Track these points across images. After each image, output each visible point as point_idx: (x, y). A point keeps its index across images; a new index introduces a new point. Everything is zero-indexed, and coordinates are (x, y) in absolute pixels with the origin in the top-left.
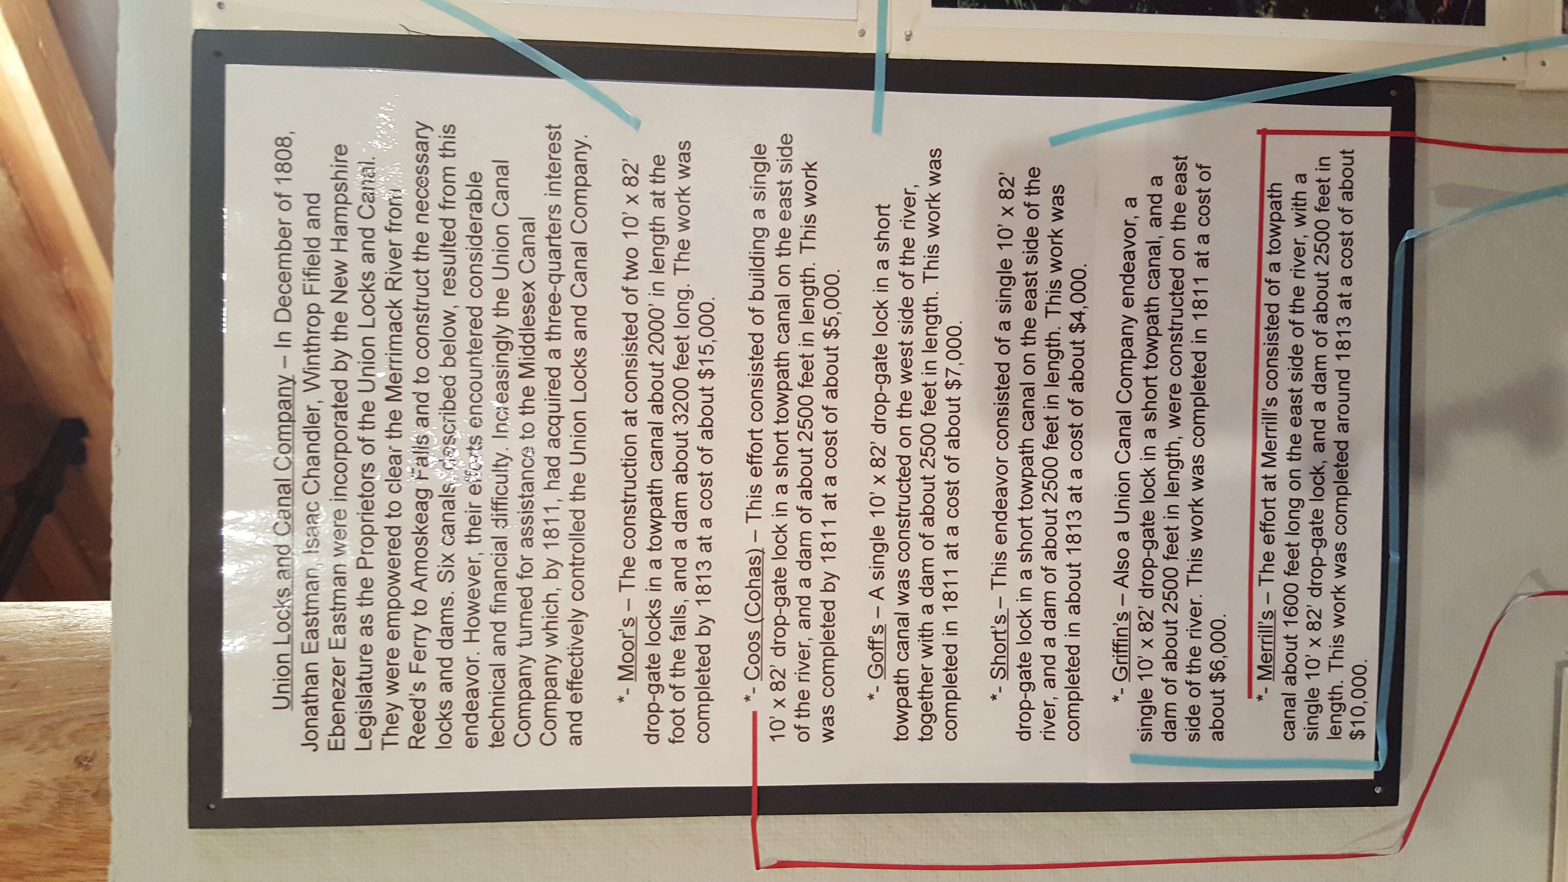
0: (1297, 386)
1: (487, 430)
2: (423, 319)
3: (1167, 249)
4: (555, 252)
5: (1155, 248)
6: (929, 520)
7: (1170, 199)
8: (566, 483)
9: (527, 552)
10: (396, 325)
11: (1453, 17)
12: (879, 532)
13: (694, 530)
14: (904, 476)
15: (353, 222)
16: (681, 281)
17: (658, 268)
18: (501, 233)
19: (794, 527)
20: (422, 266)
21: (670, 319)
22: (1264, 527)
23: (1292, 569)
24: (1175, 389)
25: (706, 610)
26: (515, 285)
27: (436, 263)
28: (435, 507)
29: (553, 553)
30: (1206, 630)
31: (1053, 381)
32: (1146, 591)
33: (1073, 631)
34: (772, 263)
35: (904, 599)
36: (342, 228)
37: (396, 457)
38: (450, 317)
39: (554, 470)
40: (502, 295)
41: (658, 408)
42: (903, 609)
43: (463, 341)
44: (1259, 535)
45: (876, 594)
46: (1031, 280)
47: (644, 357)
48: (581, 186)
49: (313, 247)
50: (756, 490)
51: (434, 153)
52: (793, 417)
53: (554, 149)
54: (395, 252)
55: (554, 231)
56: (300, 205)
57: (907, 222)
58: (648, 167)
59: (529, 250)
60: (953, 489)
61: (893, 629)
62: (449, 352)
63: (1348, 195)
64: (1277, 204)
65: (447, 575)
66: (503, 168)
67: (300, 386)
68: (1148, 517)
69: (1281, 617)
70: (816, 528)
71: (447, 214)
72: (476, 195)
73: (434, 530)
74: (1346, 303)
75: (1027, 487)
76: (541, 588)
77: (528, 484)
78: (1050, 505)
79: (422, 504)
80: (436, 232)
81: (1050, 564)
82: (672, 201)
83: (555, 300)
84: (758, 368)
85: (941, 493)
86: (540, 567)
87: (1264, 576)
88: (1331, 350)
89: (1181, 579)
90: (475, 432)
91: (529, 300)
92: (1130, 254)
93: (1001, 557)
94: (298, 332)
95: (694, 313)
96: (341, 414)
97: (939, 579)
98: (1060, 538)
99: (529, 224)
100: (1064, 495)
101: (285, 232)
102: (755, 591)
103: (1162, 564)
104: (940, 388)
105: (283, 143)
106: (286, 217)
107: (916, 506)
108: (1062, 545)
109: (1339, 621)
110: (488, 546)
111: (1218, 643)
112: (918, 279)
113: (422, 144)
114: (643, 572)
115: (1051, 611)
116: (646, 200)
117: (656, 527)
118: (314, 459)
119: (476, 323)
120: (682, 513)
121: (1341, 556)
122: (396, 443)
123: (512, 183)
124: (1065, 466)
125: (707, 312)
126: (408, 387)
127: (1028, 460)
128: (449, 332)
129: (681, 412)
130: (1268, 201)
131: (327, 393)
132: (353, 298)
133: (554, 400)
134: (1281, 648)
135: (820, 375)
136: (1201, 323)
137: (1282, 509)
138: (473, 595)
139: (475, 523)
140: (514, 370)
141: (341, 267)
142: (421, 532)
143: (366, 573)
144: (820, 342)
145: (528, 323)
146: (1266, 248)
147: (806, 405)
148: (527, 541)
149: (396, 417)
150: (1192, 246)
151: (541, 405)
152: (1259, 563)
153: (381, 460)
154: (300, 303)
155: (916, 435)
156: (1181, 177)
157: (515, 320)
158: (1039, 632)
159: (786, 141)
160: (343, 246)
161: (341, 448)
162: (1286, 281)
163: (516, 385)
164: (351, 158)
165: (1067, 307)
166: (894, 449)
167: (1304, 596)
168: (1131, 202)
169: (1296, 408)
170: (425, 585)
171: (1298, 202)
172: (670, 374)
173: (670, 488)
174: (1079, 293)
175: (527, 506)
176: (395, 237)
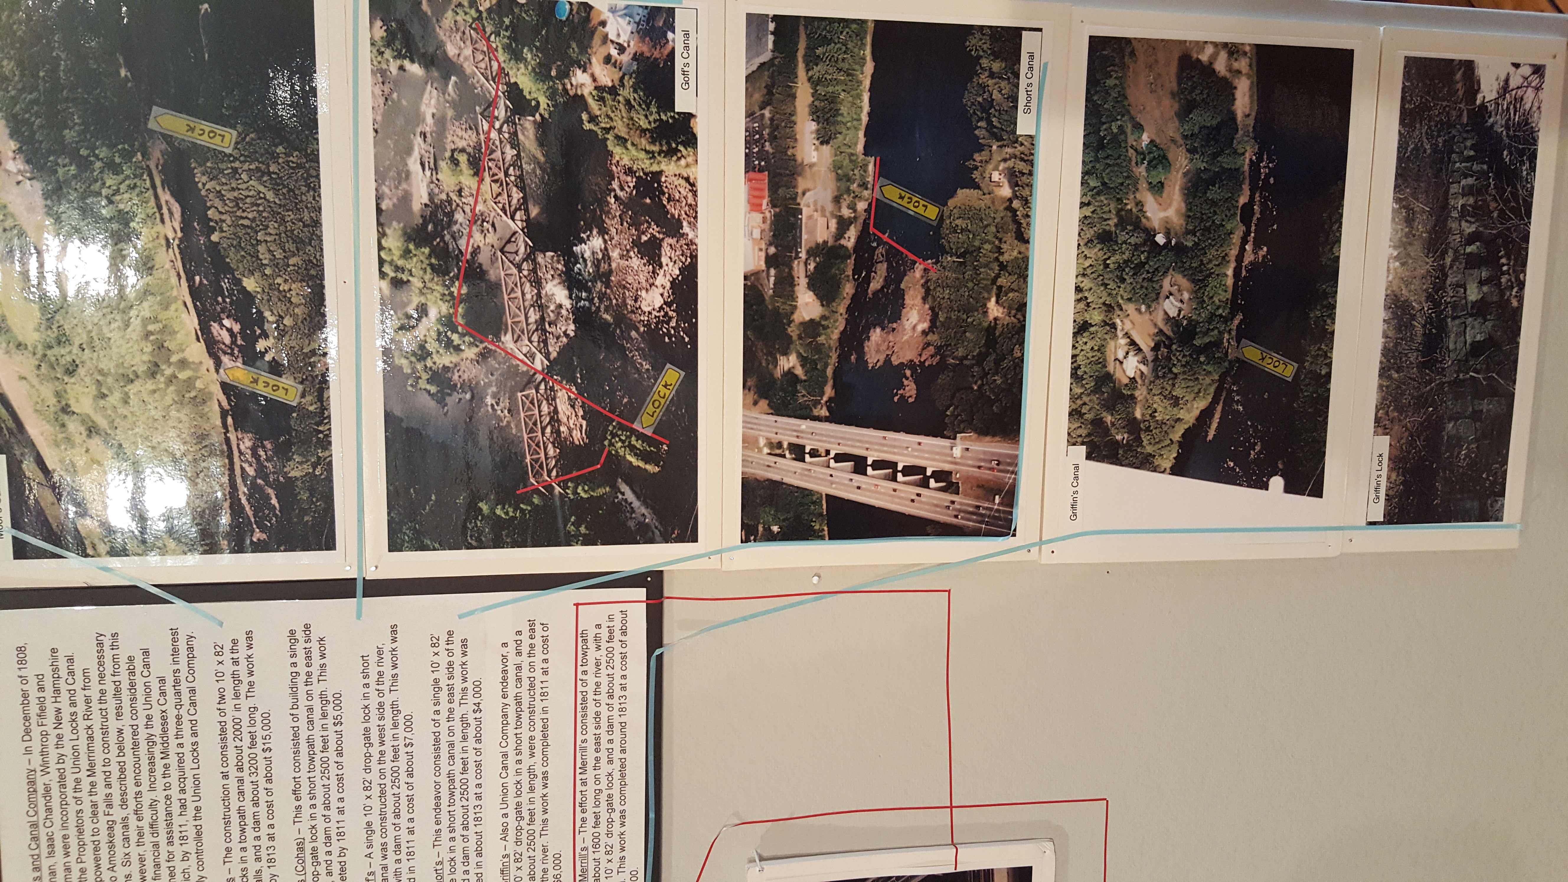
0: (598, 732)
1: (145, 788)
2: (105, 733)
3: (525, 667)
4: (178, 693)
5: (519, 667)
6: (397, 816)
7: (526, 642)
8: (190, 812)
9: (171, 849)
10: (91, 738)
11: (681, 539)
12: (369, 824)
13: (264, 831)
14: (383, 794)
15: (64, 687)
16: (251, 702)
17: (237, 696)
18: (147, 686)
19: (321, 824)
20: (103, 706)
21: (245, 722)
22: (581, 805)
23: (597, 825)
24: (531, 738)
25: (273, 871)
26: (156, 712)
27: (111, 704)
28: (118, 829)
29: (185, 848)
30: (550, 859)
31: (465, 739)
32: (518, 842)
33: (478, 865)
34: (302, 690)
35: (385, 857)
36: (57, 691)
37: (95, 805)
38: (120, 731)
39: (183, 806)
40: (149, 718)
41: (240, 769)
42: (384, 862)
43: (128, 743)
44: (578, 809)
45: (369, 856)
46: (451, 688)
47: (231, 743)
48: (191, 658)
49: (41, 701)
50: (298, 808)
51: (107, 647)
52: (318, 769)
53: (175, 640)
54: (88, 701)
55: (177, 682)
56: (33, 681)
57: (379, 663)
58: (228, 646)
59: (163, 693)
60: (410, 799)
61: (379, 872)
62: (121, 749)
63: (624, 633)
64: (585, 641)
65: (127, 863)
66: (146, 652)
67: (39, 773)
68: (519, 804)
69: (591, 849)
70: (333, 825)
71: (116, 678)
72: (131, 667)
73: (118, 840)
74: (624, 688)
75: (452, 794)
76: (179, 866)
77: (169, 814)
78: (465, 803)
79: (110, 828)
80: (110, 689)
81: (465, 833)
82: (243, 663)
83: (179, 718)
84: (296, 745)
85: (404, 801)
86: (178, 856)
87: (582, 829)
88: (616, 713)
89: (537, 835)
90: (138, 789)
91: (164, 719)
92: (505, 671)
93: (438, 831)
94: (36, 745)
95: (259, 719)
96: (63, 786)
97: (404, 846)
98: (470, 820)
99: (162, 680)
100: (472, 797)
101: (25, 696)
102: (301, 860)
103: (527, 828)
104: (401, 747)
105: (21, 650)
106: (25, 687)
107: (390, 809)
108: (472, 823)
109: (623, 849)
110: (149, 847)
111: (557, 865)
112: (387, 692)
113: (100, 644)
114: (236, 854)
115: (466, 857)
116: (228, 663)
117: (243, 831)
118: (49, 810)
119: (135, 733)
120: (257, 822)
121: (623, 817)
122: (94, 798)
123: (151, 660)
124: (472, 783)
125: (266, 717)
126: (99, 769)
127: (452, 781)
128: (120, 739)
129: (253, 770)
130: (580, 639)
131: (54, 775)
132: (66, 727)
133: (181, 769)
134: (592, 865)
135: (332, 745)
136: (545, 703)
137: (591, 795)
138: (142, 872)
139: (141, 835)
140: (158, 756)
141: (58, 710)
142: (111, 842)
143: (82, 865)
144: (332, 728)
145: (165, 731)
146: (580, 663)
147: (325, 762)
148: (170, 843)
149: (93, 785)
150: (539, 665)
151: (174, 773)
152: (578, 823)
153: (87, 808)
154: (36, 731)
155: (388, 773)
156: (532, 630)
157: (157, 730)
158: (460, 868)
159: (307, 627)
160: (58, 699)
161: (64, 803)
162: (591, 679)
163: (159, 764)
164: (60, 655)
165: (471, 700)
166: (376, 781)
167: (603, 837)
168: (505, 645)
169: (598, 743)
170: (115, 869)
171: (597, 638)
172: (246, 752)
173: (249, 810)
174: (477, 693)
175: (169, 825)
176: (87, 693)
